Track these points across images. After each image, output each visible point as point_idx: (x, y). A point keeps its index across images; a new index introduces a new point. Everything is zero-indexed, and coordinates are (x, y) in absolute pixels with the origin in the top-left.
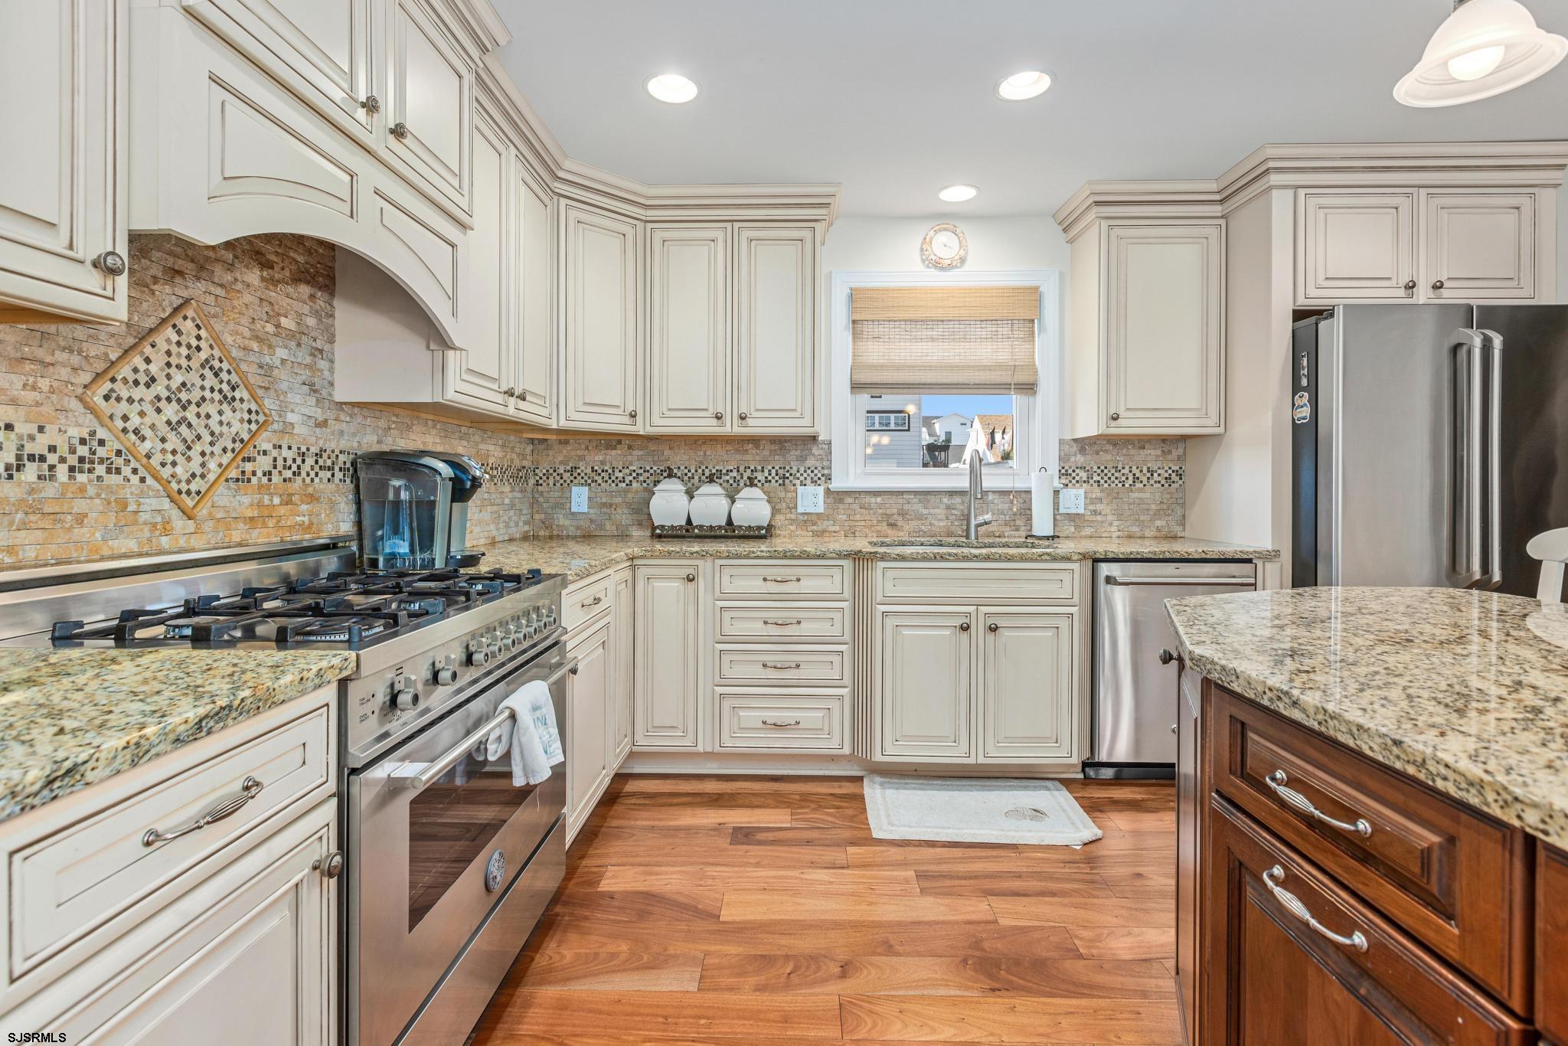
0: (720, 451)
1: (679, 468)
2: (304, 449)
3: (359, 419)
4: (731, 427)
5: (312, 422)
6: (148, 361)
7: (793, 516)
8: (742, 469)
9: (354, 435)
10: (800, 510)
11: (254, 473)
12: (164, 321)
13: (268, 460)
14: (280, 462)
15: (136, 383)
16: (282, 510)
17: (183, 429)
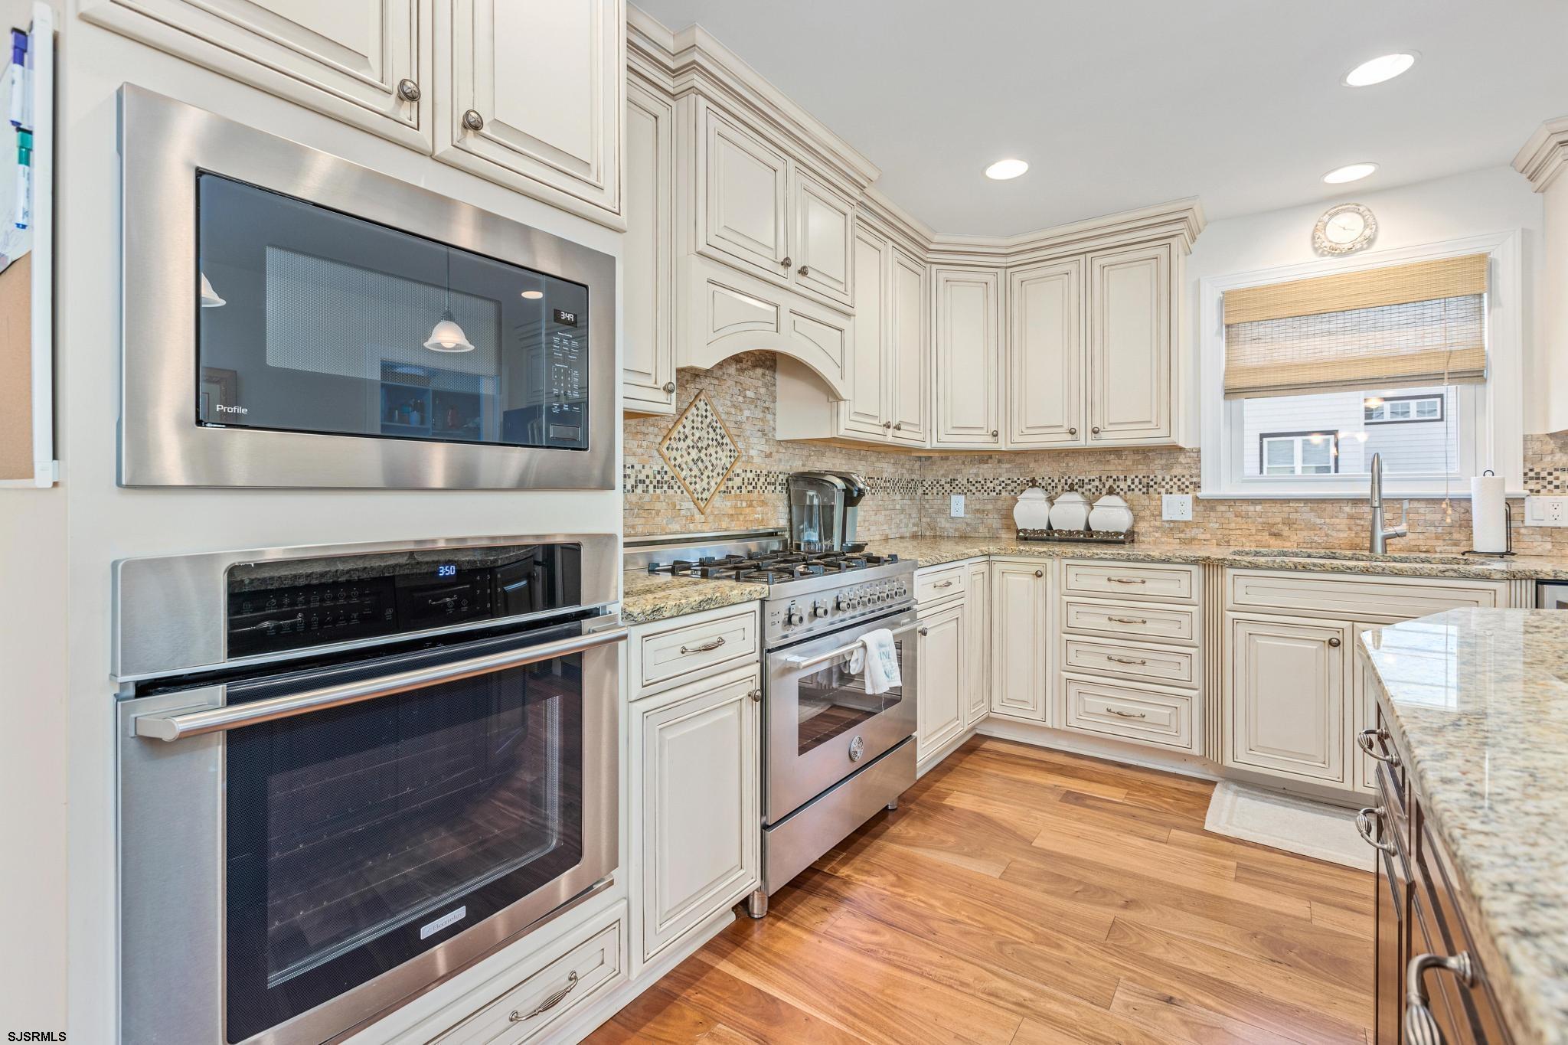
0: (1082, 463)
1: (1043, 478)
2: (759, 472)
3: (791, 450)
4: (1084, 441)
5: (763, 455)
6: (684, 427)
7: (1158, 524)
8: (1104, 478)
9: (788, 461)
10: (1165, 517)
11: (733, 488)
12: (691, 403)
13: (740, 479)
14: (746, 481)
15: (680, 439)
16: (747, 510)
17: (699, 463)
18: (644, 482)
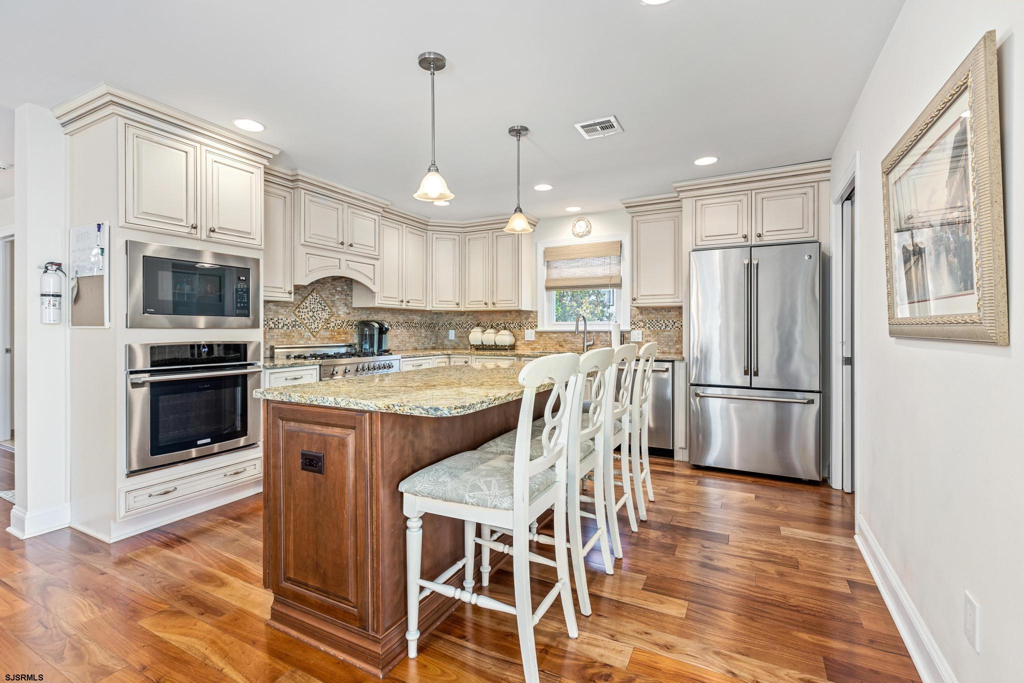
0: (498, 316)
1: (481, 323)
2: (343, 321)
3: (361, 311)
4: (490, 308)
5: (346, 314)
6: (306, 303)
7: (523, 342)
8: (505, 323)
9: (359, 316)
10: (526, 339)
11: (330, 327)
12: (309, 294)
13: (334, 323)
14: (337, 324)
15: (304, 308)
16: (337, 336)
17: (314, 318)
18: (287, 325)
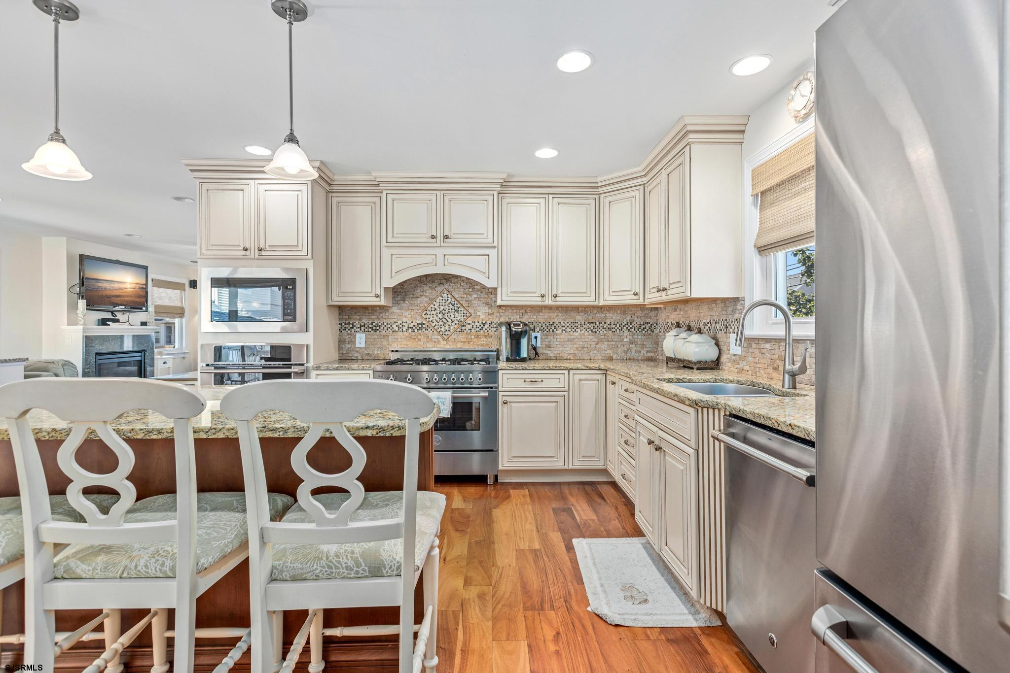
2: (484, 322)
3: (510, 311)
5: (487, 314)
6: (434, 305)
7: (728, 356)
10: (731, 352)
11: (465, 330)
12: (438, 295)
13: (471, 326)
14: (475, 326)
15: (432, 310)
16: (475, 340)
17: (444, 320)
18: (412, 328)
